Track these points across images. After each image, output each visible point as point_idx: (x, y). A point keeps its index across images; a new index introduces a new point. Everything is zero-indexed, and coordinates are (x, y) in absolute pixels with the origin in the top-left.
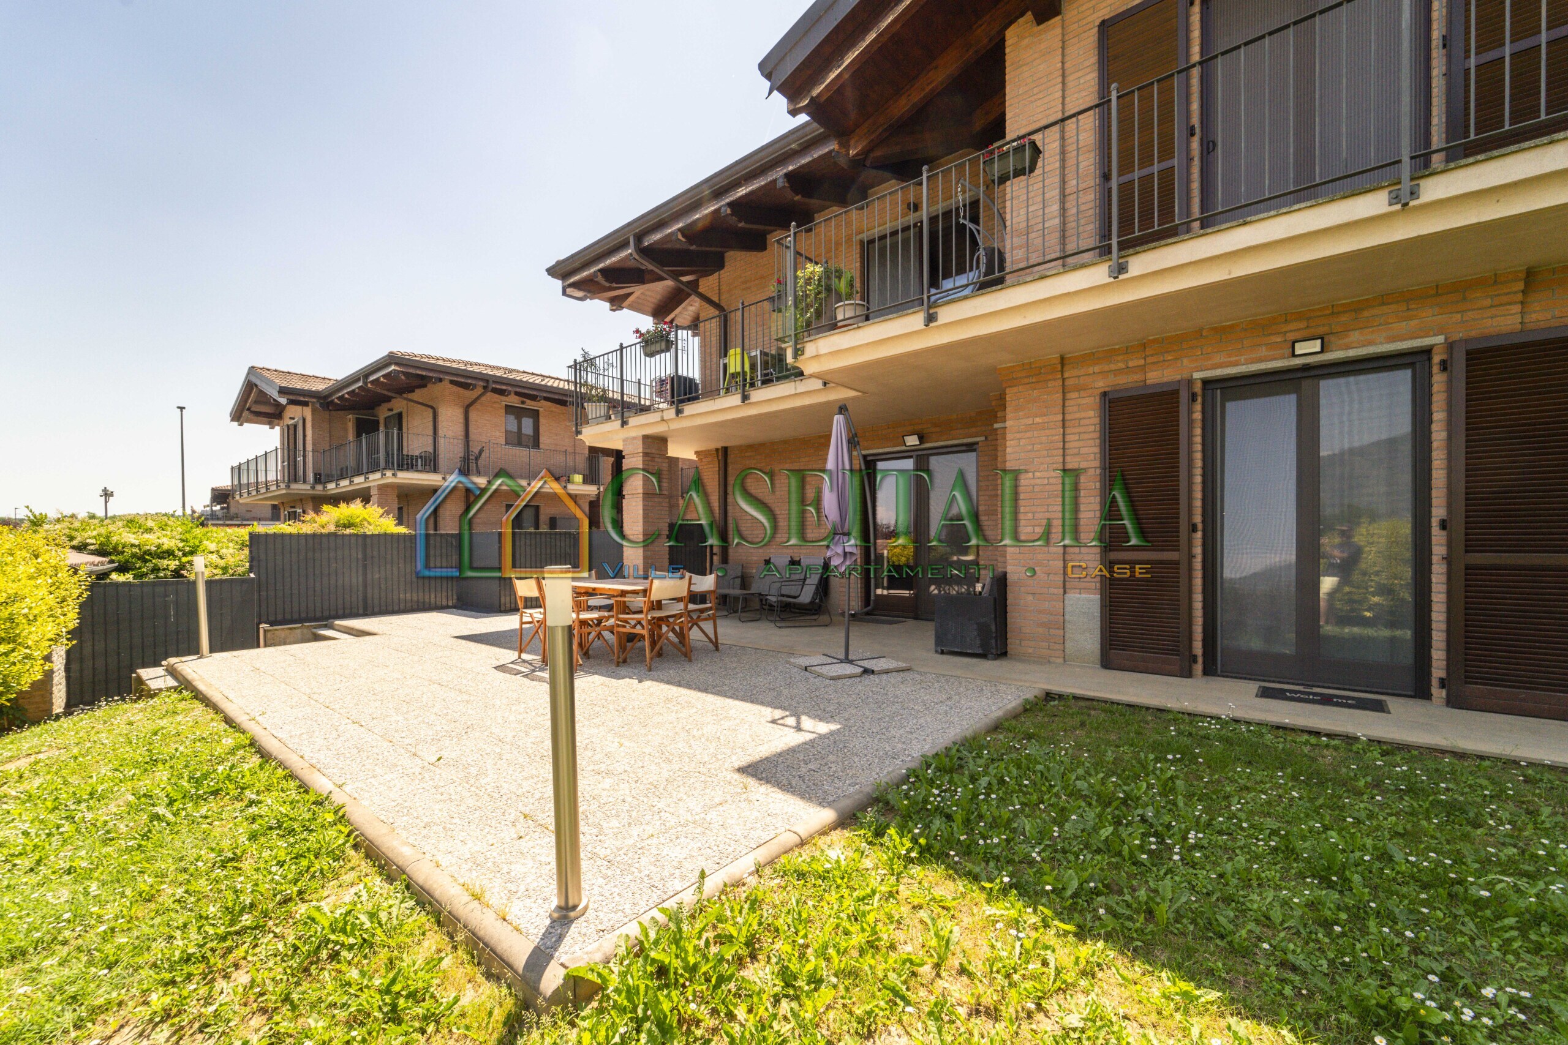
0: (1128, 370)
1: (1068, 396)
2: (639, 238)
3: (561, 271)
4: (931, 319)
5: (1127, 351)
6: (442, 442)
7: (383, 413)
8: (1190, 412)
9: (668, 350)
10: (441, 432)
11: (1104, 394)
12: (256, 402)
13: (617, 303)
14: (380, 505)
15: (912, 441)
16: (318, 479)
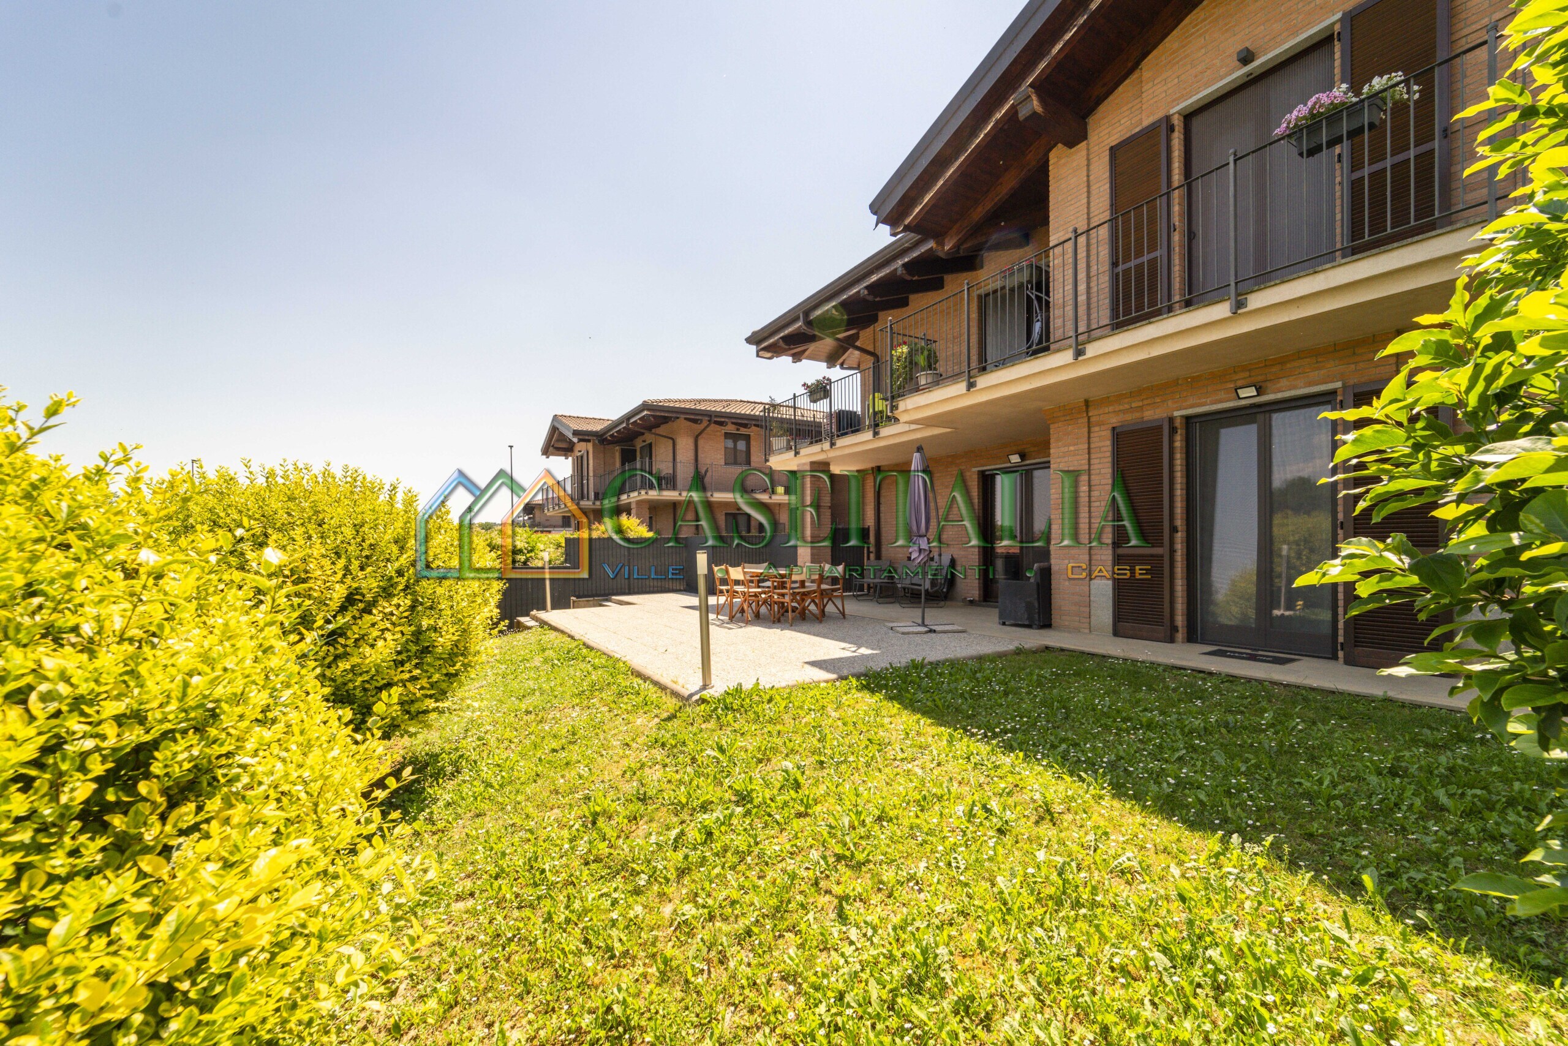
0: (1131, 410)
1: (1093, 429)
2: (807, 314)
3: (755, 339)
4: (971, 385)
5: (1132, 395)
6: (679, 466)
7: (639, 444)
8: (1171, 441)
9: (825, 397)
10: (679, 458)
11: (1114, 429)
12: (558, 440)
13: (797, 357)
14: (638, 517)
15: (1015, 459)
16: (597, 496)
